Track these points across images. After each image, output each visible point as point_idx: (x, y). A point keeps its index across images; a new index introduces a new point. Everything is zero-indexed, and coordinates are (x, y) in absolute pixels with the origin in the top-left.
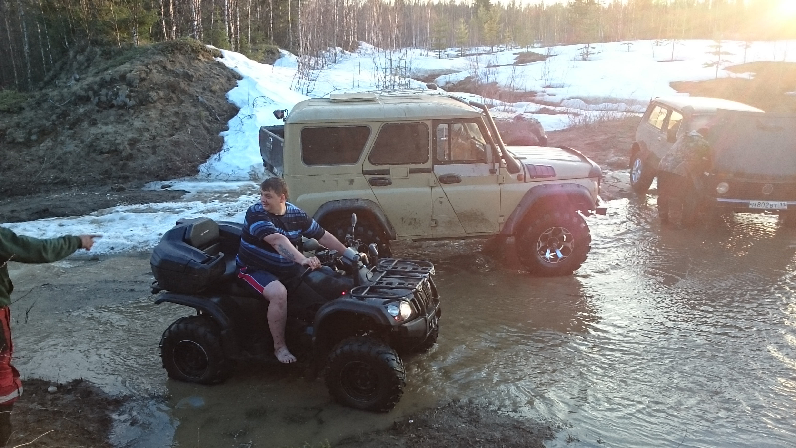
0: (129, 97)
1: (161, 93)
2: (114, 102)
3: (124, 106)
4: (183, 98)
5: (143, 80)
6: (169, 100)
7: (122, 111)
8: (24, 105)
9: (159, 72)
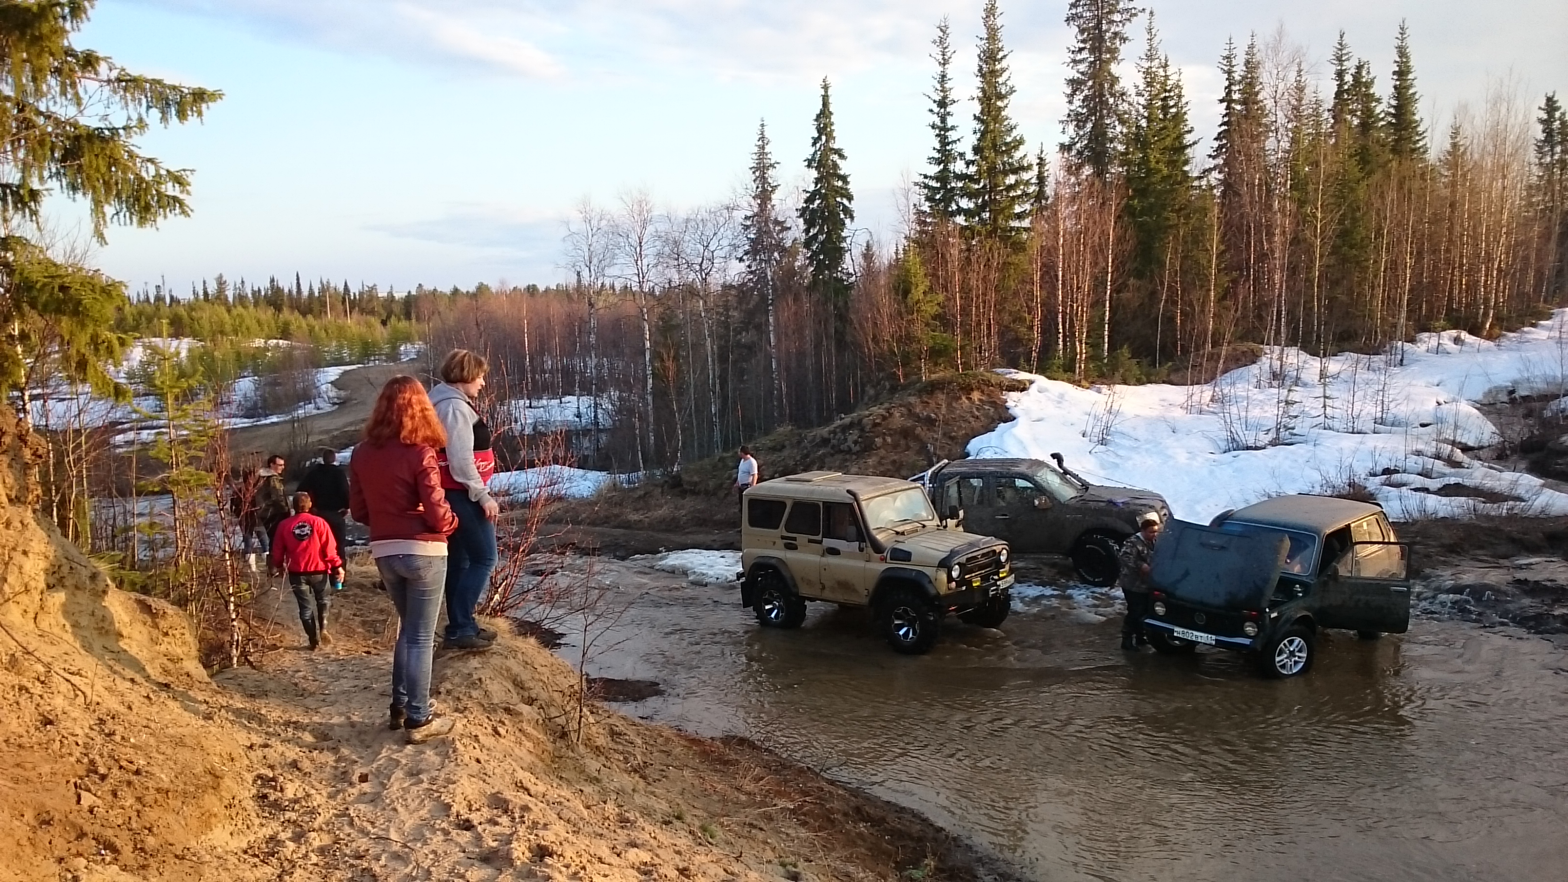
0: (856, 442)
1: (889, 440)
2: (842, 447)
3: (849, 451)
4: (912, 444)
5: (876, 425)
6: (895, 446)
7: (848, 456)
8: (787, 443)
9: (902, 415)
